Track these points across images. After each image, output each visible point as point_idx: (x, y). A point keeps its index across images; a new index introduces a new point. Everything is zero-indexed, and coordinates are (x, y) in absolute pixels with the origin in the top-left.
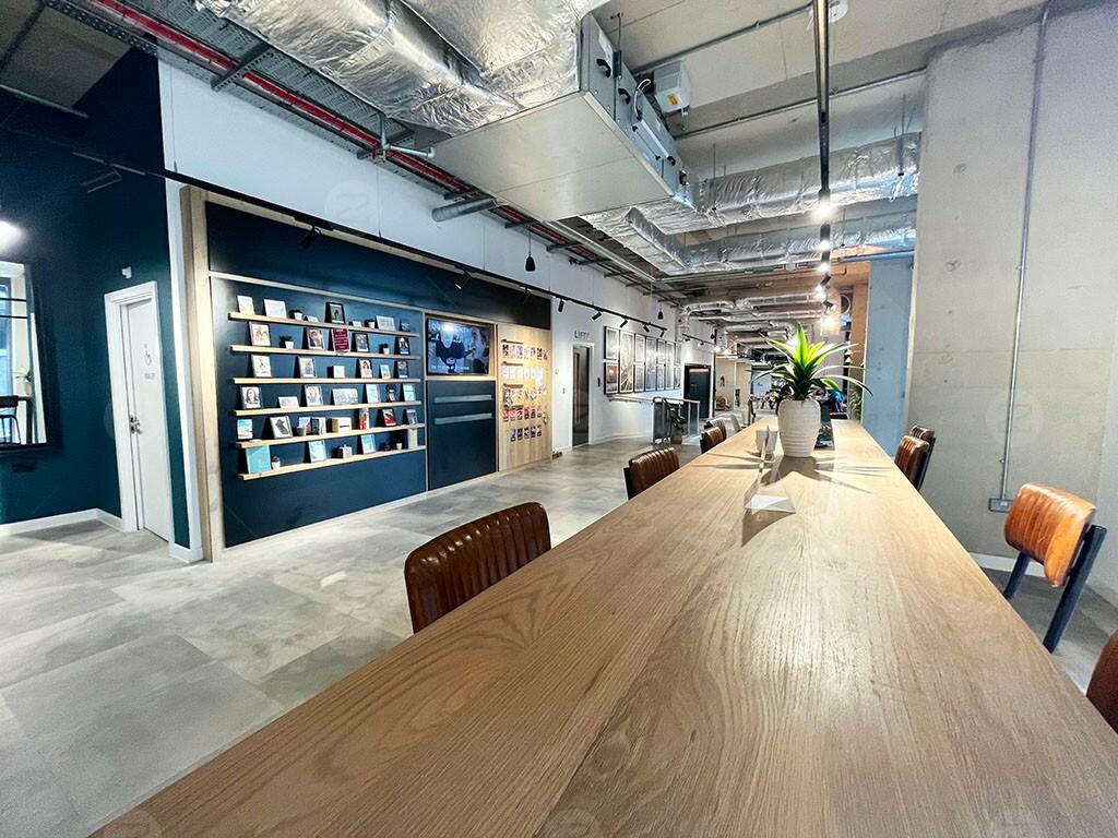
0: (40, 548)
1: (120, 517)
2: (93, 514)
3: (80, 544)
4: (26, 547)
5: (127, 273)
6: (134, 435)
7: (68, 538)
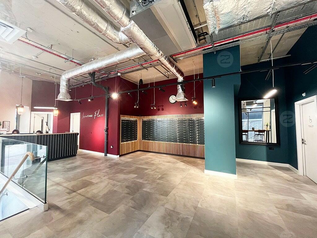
0: (275, 171)
1: (298, 170)
2: (287, 165)
3: (286, 174)
4: (272, 169)
5: (304, 95)
6: (303, 145)
7: (282, 170)
